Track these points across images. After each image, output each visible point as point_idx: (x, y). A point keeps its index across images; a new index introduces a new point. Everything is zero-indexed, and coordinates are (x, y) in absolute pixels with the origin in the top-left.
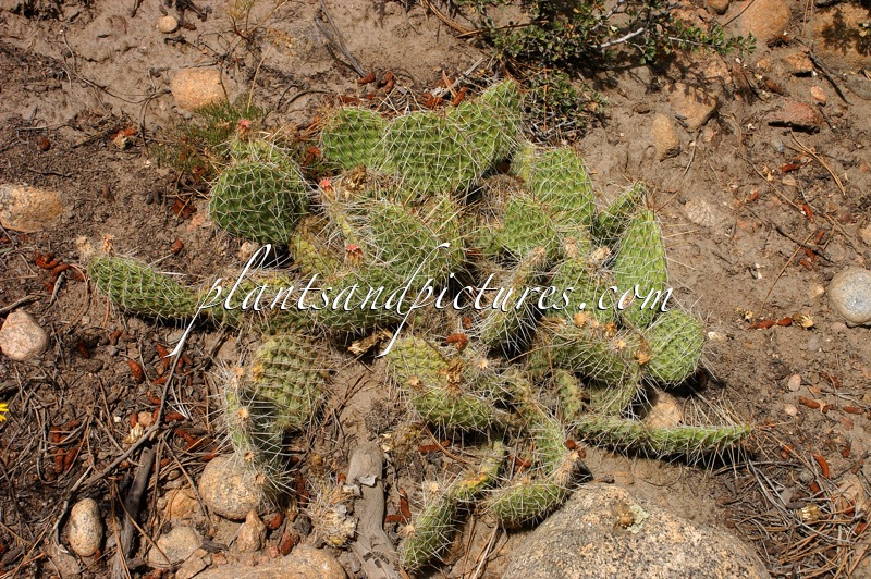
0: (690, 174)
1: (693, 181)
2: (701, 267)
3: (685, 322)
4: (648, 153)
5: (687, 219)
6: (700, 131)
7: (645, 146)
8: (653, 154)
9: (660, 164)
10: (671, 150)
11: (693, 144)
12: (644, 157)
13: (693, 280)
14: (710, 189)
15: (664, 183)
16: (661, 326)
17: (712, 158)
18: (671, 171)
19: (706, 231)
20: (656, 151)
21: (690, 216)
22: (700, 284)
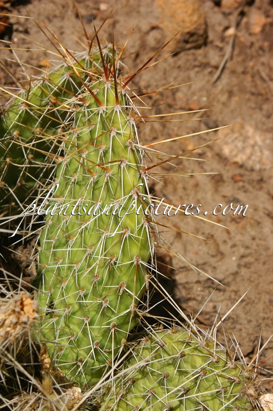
0: (225, 80)
1: (231, 94)
2: (247, 239)
3: (200, 363)
4: (151, 39)
5: (220, 157)
6: (242, 14)
7: (145, 27)
8: (158, 41)
9: (171, 60)
10: (191, 34)
11: (231, 31)
12: (143, 45)
13: (231, 262)
14: (261, 109)
15: (179, 95)
16: (143, 372)
17: (264, 59)
18: (192, 73)
19: (255, 177)
20: (164, 37)
21: (226, 151)
22: (244, 271)
